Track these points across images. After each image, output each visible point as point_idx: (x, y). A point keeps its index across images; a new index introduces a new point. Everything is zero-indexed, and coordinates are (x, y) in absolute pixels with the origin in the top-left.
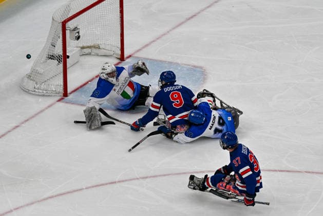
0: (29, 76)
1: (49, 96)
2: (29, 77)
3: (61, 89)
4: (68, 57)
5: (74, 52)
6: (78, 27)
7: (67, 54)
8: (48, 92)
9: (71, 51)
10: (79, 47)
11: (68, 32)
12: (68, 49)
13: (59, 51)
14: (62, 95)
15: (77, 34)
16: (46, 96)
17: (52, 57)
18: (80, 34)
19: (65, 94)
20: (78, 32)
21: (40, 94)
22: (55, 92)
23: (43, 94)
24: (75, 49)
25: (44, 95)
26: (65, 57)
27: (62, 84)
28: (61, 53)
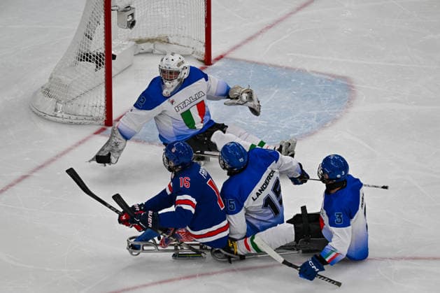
0: (47, 89)
1: (80, 124)
2: (47, 92)
3: (101, 113)
4: (114, 57)
5: (123, 49)
6: (132, 6)
7: (113, 52)
8: (81, 117)
9: (119, 47)
10: (133, 40)
11: (114, 15)
12: (115, 43)
13: (98, 46)
14: (102, 122)
15: (130, 18)
16: (76, 124)
17: (86, 57)
18: (136, 18)
19: (109, 121)
20: (132, 15)
21: (66, 120)
22: (91, 118)
23: (71, 121)
24: (126, 43)
25: (71, 123)
26: (109, 57)
27: (103, 104)
28: (102, 51)
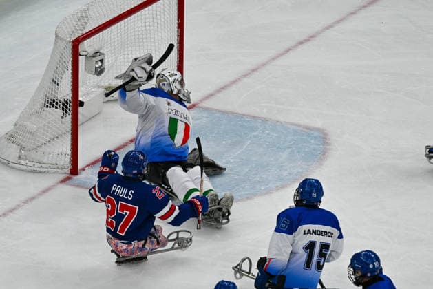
0: (11, 136)
1: (45, 172)
2: (11, 138)
3: (66, 161)
4: (82, 104)
5: (92, 96)
6: (101, 51)
7: (80, 99)
8: (43, 166)
9: (88, 94)
10: (102, 87)
11: (82, 60)
12: (82, 90)
13: (65, 93)
14: (68, 171)
15: (100, 64)
16: (40, 172)
17: (53, 103)
18: (106, 65)
19: (74, 171)
20: (102, 61)
21: (29, 168)
22: (55, 166)
23: (35, 169)
24: (96, 89)
25: (35, 171)
26: (76, 103)
27: (69, 152)
28: (69, 97)
